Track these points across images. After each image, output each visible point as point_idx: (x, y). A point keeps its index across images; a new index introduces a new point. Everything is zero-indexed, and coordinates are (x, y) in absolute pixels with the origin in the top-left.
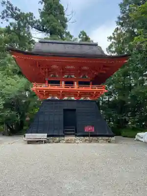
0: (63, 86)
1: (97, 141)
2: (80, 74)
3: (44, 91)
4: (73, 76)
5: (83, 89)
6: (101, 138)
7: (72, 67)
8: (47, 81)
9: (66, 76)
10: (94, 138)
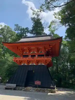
0: (30, 58)
5: (40, 59)
9: (32, 52)
10: (42, 89)
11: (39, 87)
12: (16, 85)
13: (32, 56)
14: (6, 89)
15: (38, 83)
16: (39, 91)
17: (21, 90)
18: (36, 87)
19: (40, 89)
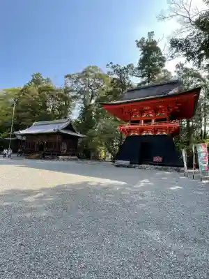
2: (157, 112)
4: (151, 115)
5: (157, 125)
6: (170, 167)
7: (149, 108)
9: (145, 116)
10: (164, 167)
11: (159, 165)
13: (145, 121)
14: (117, 166)
15: (158, 159)
16: (160, 170)
17: (134, 167)
18: (155, 165)
19: (161, 167)
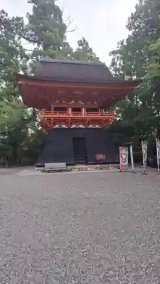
0: (70, 114)
1: (107, 168)
2: (88, 100)
3: (52, 119)
4: (80, 102)
6: (110, 165)
8: (53, 109)
9: (73, 102)
12: (65, 164)
13: (74, 110)
15: (101, 157)
